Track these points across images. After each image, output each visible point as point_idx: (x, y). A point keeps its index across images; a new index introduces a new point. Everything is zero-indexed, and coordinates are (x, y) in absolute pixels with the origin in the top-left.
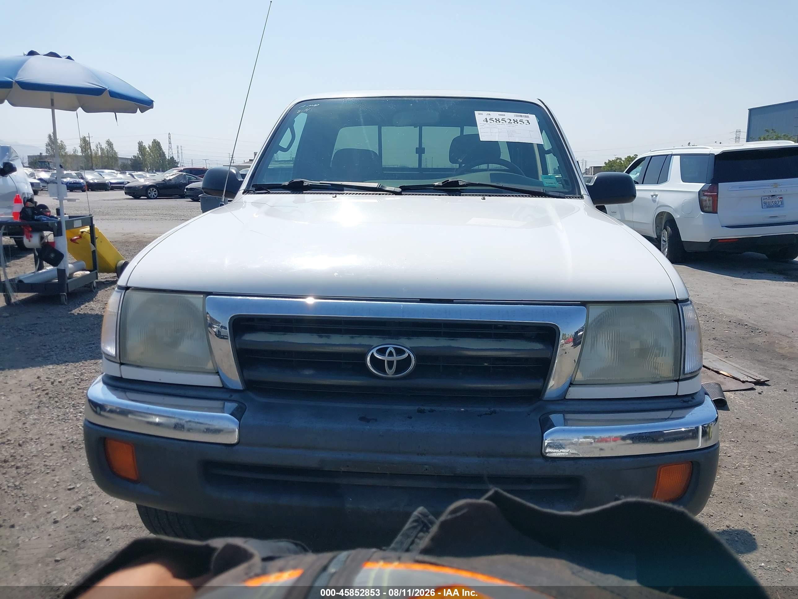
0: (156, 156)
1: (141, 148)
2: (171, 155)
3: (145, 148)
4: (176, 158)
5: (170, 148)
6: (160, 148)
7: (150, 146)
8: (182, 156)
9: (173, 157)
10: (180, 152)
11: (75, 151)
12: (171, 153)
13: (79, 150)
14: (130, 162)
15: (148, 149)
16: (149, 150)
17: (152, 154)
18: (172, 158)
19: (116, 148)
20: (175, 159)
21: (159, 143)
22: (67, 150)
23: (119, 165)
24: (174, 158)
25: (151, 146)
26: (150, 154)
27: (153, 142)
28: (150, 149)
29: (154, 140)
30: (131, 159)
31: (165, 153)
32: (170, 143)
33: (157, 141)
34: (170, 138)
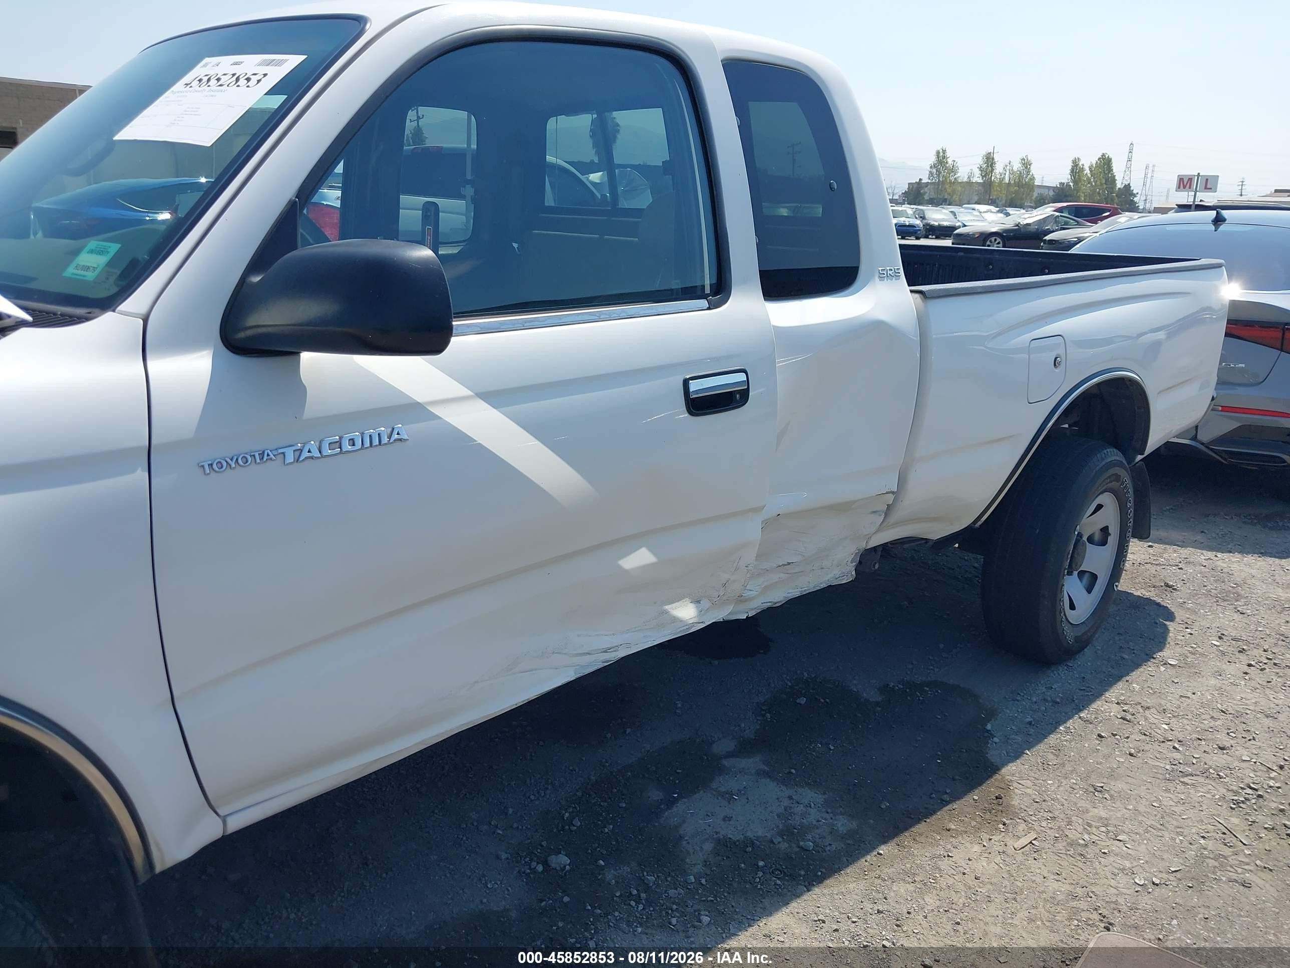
0: (1098, 183)
1: (1076, 170)
2: (1126, 180)
3: (1082, 170)
4: (1135, 188)
5: (1129, 168)
6: (1110, 169)
7: (1092, 166)
8: (1151, 182)
9: (1129, 184)
10: (1149, 176)
11: (971, 175)
12: (1126, 178)
13: (977, 173)
14: (1051, 193)
15: (1087, 171)
16: (1089, 172)
17: (1092, 180)
18: (1127, 187)
19: (1034, 170)
20: (1132, 189)
21: (1110, 160)
22: (958, 175)
23: (1034, 198)
24: (1130, 187)
25: (1094, 165)
26: (1089, 179)
27: (1099, 159)
28: (1091, 171)
29: (1103, 155)
30: (1054, 188)
31: (1116, 178)
32: (1129, 160)
33: (1107, 156)
34: (1131, 152)
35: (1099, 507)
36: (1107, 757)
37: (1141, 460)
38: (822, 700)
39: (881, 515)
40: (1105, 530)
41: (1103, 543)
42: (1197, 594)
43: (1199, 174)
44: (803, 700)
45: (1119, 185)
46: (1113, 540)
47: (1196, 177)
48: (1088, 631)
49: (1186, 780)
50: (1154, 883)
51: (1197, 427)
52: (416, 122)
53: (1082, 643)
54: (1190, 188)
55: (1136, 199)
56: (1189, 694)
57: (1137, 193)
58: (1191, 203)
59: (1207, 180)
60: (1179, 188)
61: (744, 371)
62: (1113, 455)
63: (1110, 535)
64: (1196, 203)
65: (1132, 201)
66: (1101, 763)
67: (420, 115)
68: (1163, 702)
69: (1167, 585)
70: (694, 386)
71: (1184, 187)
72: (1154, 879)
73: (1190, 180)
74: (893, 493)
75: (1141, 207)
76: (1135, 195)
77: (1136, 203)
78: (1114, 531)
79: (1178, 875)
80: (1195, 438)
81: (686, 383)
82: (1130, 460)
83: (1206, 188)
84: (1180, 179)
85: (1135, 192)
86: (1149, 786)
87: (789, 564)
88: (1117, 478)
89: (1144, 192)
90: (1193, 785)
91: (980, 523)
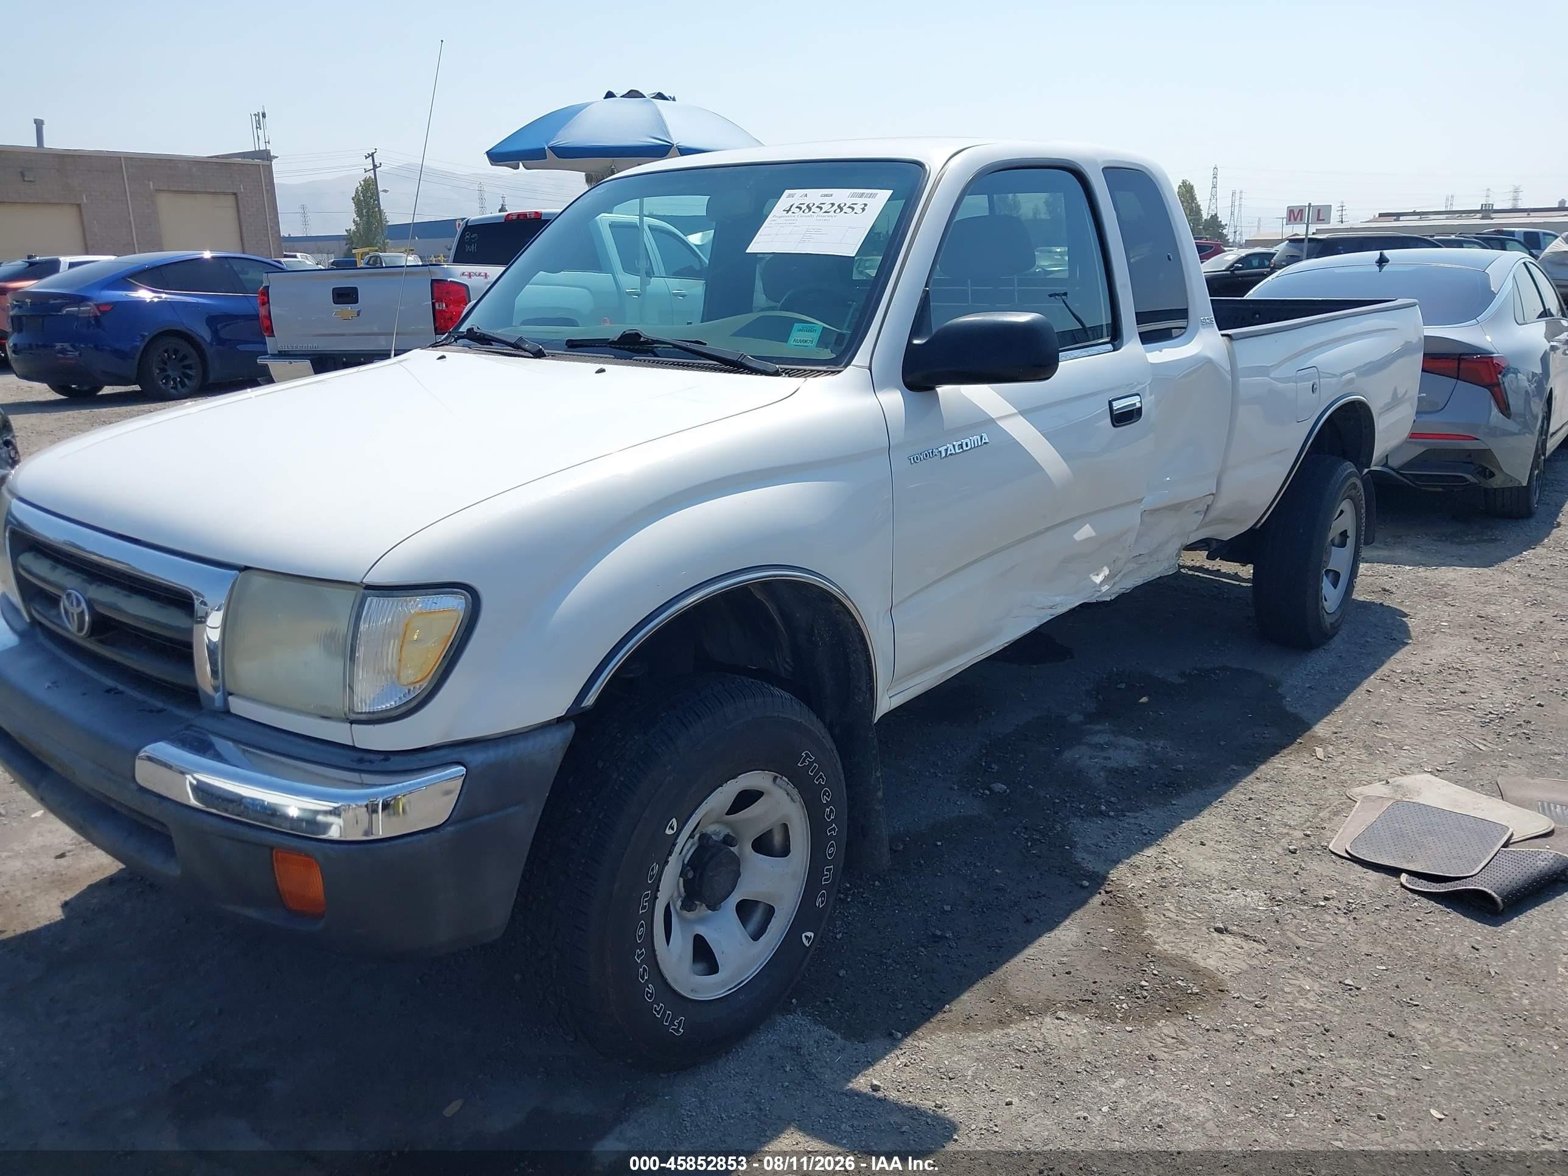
2: (1213, 210)
4: (1223, 219)
5: (1214, 196)
6: (1193, 198)
8: (1240, 211)
9: (1216, 215)
10: (1237, 203)
11: (1036, 211)
12: (1213, 207)
18: (1214, 217)
20: (1219, 220)
21: (1192, 187)
22: (1021, 212)
24: (1218, 218)
29: (1184, 182)
31: (1201, 208)
32: (1214, 187)
33: (1188, 183)
34: (1215, 177)
35: (1342, 512)
36: (1378, 703)
37: (1367, 473)
38: (1138, 685)
39: (1201, 515)
40: (1344, 535)
41: (1343, 544)
42: (1411, 596)
43: (1310, 204)
44: (1123, 686)
45: (1205, 216)
46: (1351, 541)
47: (1307, 208)
48: (1338, 619)
49: (1442, 713)
50: (1438, 770)
51: (1387, 456)
52: (372, 171)
53: (1335, 628)
54: (1301, 220)
55: (1225, 232)
56: (1428, 661)
57: (1226, 225)
58: (1304, 237)
59: (1319, 210)
60: (1290, 220)
61: (1138, 395)
62: (1349, 467)
63: (1348, 537)
64: (1309, 236)
65: (1222, 234)
66: (1375, 708)
67: (377, 163)
68: (1409, 667)
69: (1385, 590)
70: (1117, 405)
71: (1295, 219)
72: (1438, 768)
73: (1301, 211)
74: (1213, 494)
75: (1231, 241)
76: (1223, 227)
77: (1226, 236)
78: (1351, 533)
79: (1454, 765)
80: (1386, 465)
81: (1110, 403)
82: (1361, 472)
83: (1318, 219)
84: (1291, 210)
85: (1223, 223)
86: (1415, 718)
87: (1140, 555)
88: (1354, 486)
89: (1232, 222)
90: (1448, 715)
91: (1260, 525)
